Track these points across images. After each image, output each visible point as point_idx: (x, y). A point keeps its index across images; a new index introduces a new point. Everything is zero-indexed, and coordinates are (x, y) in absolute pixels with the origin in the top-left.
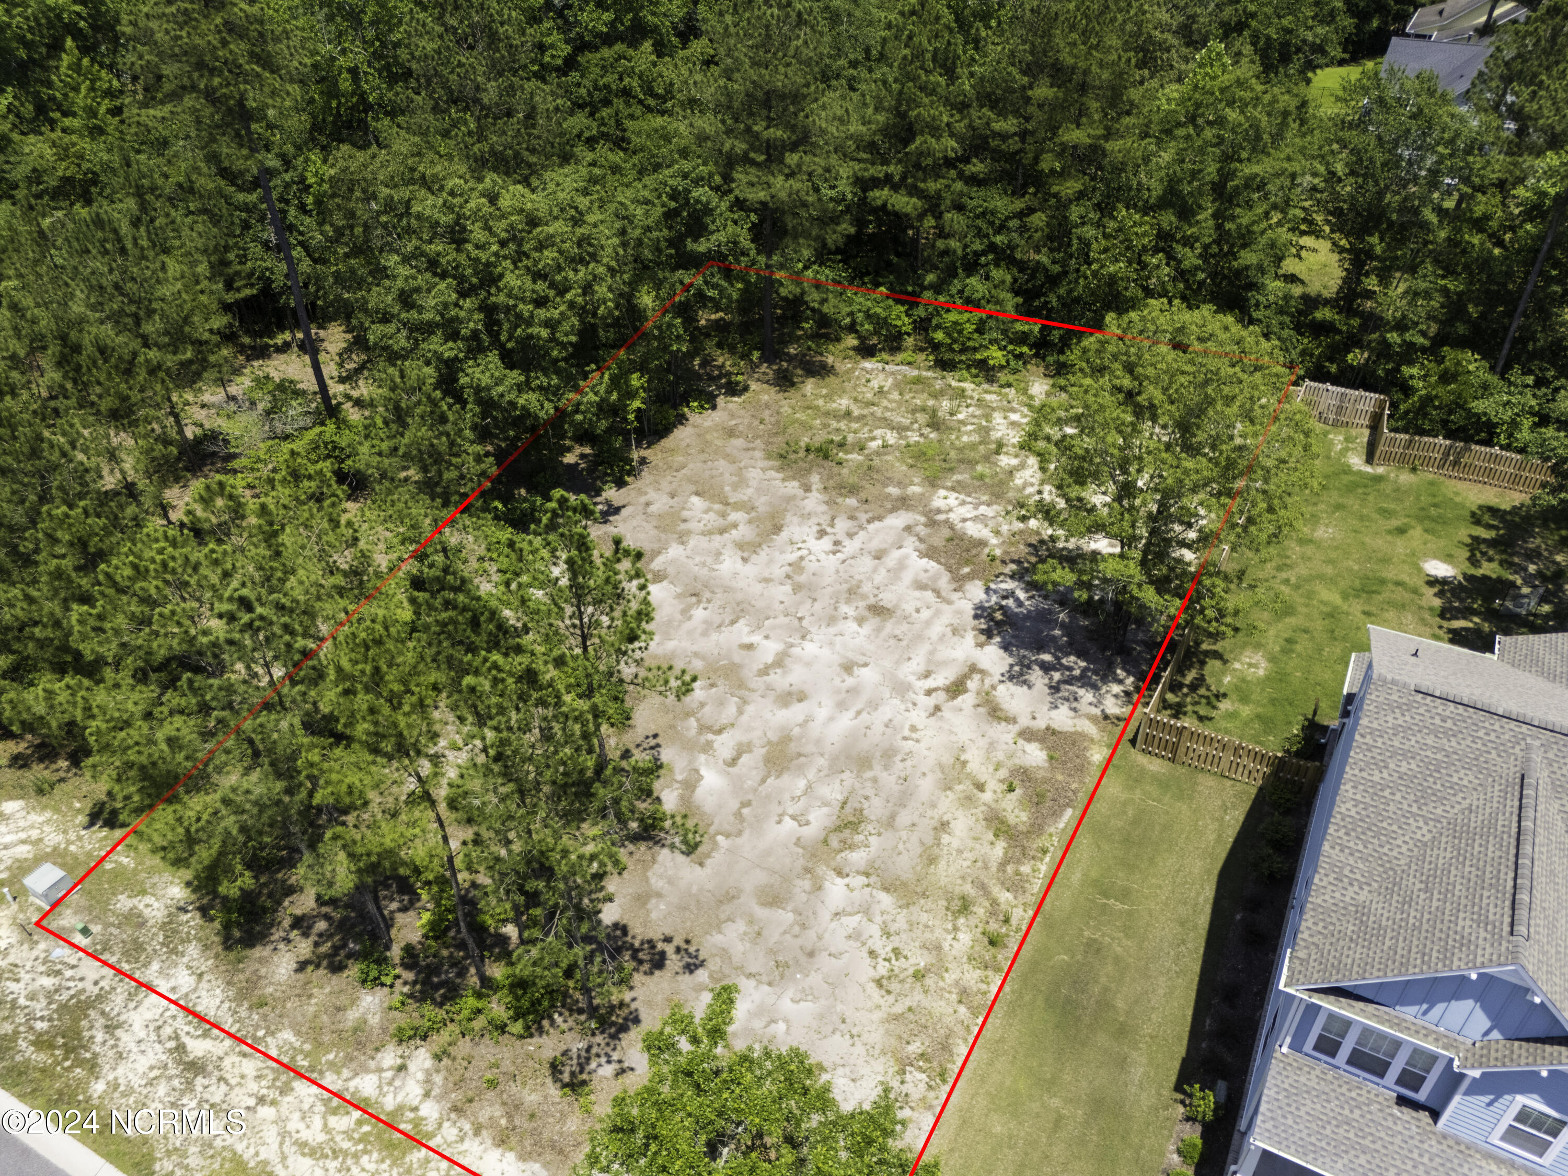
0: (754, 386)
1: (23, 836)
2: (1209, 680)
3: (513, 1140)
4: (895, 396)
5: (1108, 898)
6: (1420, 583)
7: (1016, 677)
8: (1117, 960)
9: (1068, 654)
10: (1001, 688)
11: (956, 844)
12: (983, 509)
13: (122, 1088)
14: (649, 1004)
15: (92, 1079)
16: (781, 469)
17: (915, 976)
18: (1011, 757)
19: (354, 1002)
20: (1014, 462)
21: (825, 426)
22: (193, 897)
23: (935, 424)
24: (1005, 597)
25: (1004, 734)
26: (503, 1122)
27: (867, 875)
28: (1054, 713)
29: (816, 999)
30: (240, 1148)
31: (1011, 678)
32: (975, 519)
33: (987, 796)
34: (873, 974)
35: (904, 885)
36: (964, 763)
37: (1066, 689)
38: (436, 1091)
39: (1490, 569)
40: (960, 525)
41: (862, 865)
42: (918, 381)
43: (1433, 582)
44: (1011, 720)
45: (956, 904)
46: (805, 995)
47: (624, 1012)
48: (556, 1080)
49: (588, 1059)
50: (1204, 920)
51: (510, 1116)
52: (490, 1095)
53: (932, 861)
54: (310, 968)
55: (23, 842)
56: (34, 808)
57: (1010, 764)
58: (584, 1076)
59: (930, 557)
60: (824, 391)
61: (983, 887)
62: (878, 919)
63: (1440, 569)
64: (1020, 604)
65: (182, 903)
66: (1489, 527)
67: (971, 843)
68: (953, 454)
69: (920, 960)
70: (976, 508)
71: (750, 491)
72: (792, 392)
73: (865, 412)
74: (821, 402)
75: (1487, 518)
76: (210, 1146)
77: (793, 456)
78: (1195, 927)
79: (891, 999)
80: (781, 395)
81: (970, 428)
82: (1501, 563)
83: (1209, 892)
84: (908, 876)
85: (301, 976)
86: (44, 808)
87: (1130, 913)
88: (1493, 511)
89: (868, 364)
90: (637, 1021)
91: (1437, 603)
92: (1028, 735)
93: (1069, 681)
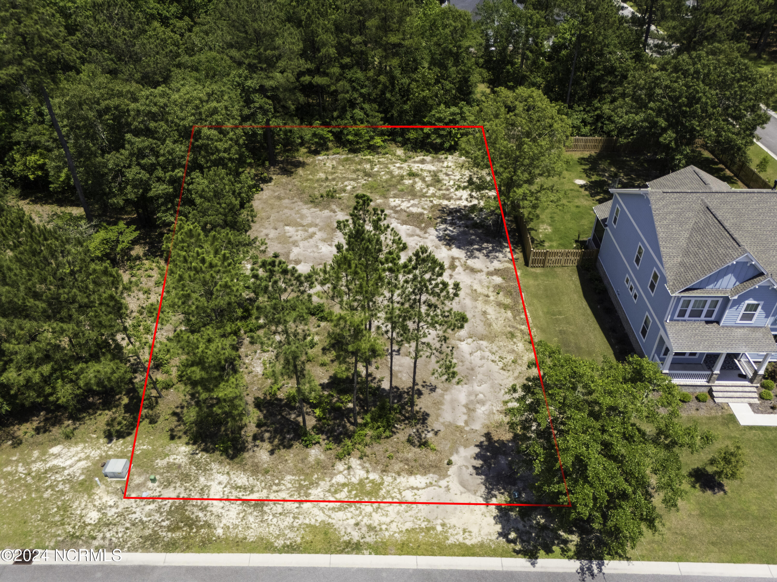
0: (274, 177)
1: (76, 458)
2: (535, 238)
3: (415, 471)
4: (341, 167)
5: (555, 315)
6: (578, 188)
7: (471, 256)
8: (573, 333)
9: (483, 243)
10: (468, 261)
11: (494, 317)
12: (412, 202)
13: (231, 527)
14: (427, 407)
15: (213, 530)
16: (315, 207)
17: (513, 362)
18: (490, 283)
19: (308, 455)
20: (411, 181)
21: (321, 186)
22: (195, 447)
23: (367, 175)
24: (445, 231)
25: (482, 276)
26: (406, 467)
27: (471, 338)
28: (493, 264)
29: (485, 383)
30: (307, 521)
31: (469, 257)
32: (412, 206)
33: (492, 298)
34: (498, 367)
35: (486, 336)
36: (475, 290)
37: (491, 255)
38: (370, 469)
39: (594, 178)
40: (408, 210)
41: (466, 335)
42: (347, 160)
43: (581, 186)
44: (481, 271)
45: (509, 335)
46: (481, 383)
47: (420, 414)
48: (414, 446)
49: (420, 434)
50: (589, 311)
51: (408, 464)
52: (393, 461)
53: (490, 325)
54: (276, 451)
55: (79, 460)
56: (70, 446)
57: (491, 285)
58: (424, 440)
59: (406, 224)
60: (309, 172)
61: (513, 327)
62: (486, 350)
63: (581, 182)
64: (452, 232)
65: (191, 452)
66: (585, 164)
67: (499, 315)
68: (384, 184)
69: (510, 357)
70: (409, 202)
71: (310, 218)
72: (294, 176)
73: (334, 176)
74: (310, 177)
75: (583, 162)
76: (293, 527)
77: (317, 201)
78: (589, 315)
79: (511, 372)
80: (289, 178)
81: (383, 173)
82: (597, 175)
83: (585, 303)
84: (485, 333)
85: (275, 455)
86: (76, 443)
87: (566, 318)
88: (583, 159)
89: (320, 157)
90: (428, 415)
91: (587, 193)
92: (490, 274)
93: (490, 252)
